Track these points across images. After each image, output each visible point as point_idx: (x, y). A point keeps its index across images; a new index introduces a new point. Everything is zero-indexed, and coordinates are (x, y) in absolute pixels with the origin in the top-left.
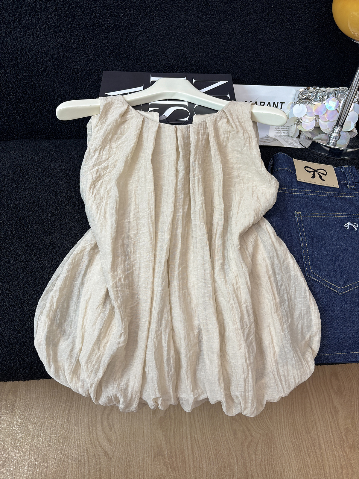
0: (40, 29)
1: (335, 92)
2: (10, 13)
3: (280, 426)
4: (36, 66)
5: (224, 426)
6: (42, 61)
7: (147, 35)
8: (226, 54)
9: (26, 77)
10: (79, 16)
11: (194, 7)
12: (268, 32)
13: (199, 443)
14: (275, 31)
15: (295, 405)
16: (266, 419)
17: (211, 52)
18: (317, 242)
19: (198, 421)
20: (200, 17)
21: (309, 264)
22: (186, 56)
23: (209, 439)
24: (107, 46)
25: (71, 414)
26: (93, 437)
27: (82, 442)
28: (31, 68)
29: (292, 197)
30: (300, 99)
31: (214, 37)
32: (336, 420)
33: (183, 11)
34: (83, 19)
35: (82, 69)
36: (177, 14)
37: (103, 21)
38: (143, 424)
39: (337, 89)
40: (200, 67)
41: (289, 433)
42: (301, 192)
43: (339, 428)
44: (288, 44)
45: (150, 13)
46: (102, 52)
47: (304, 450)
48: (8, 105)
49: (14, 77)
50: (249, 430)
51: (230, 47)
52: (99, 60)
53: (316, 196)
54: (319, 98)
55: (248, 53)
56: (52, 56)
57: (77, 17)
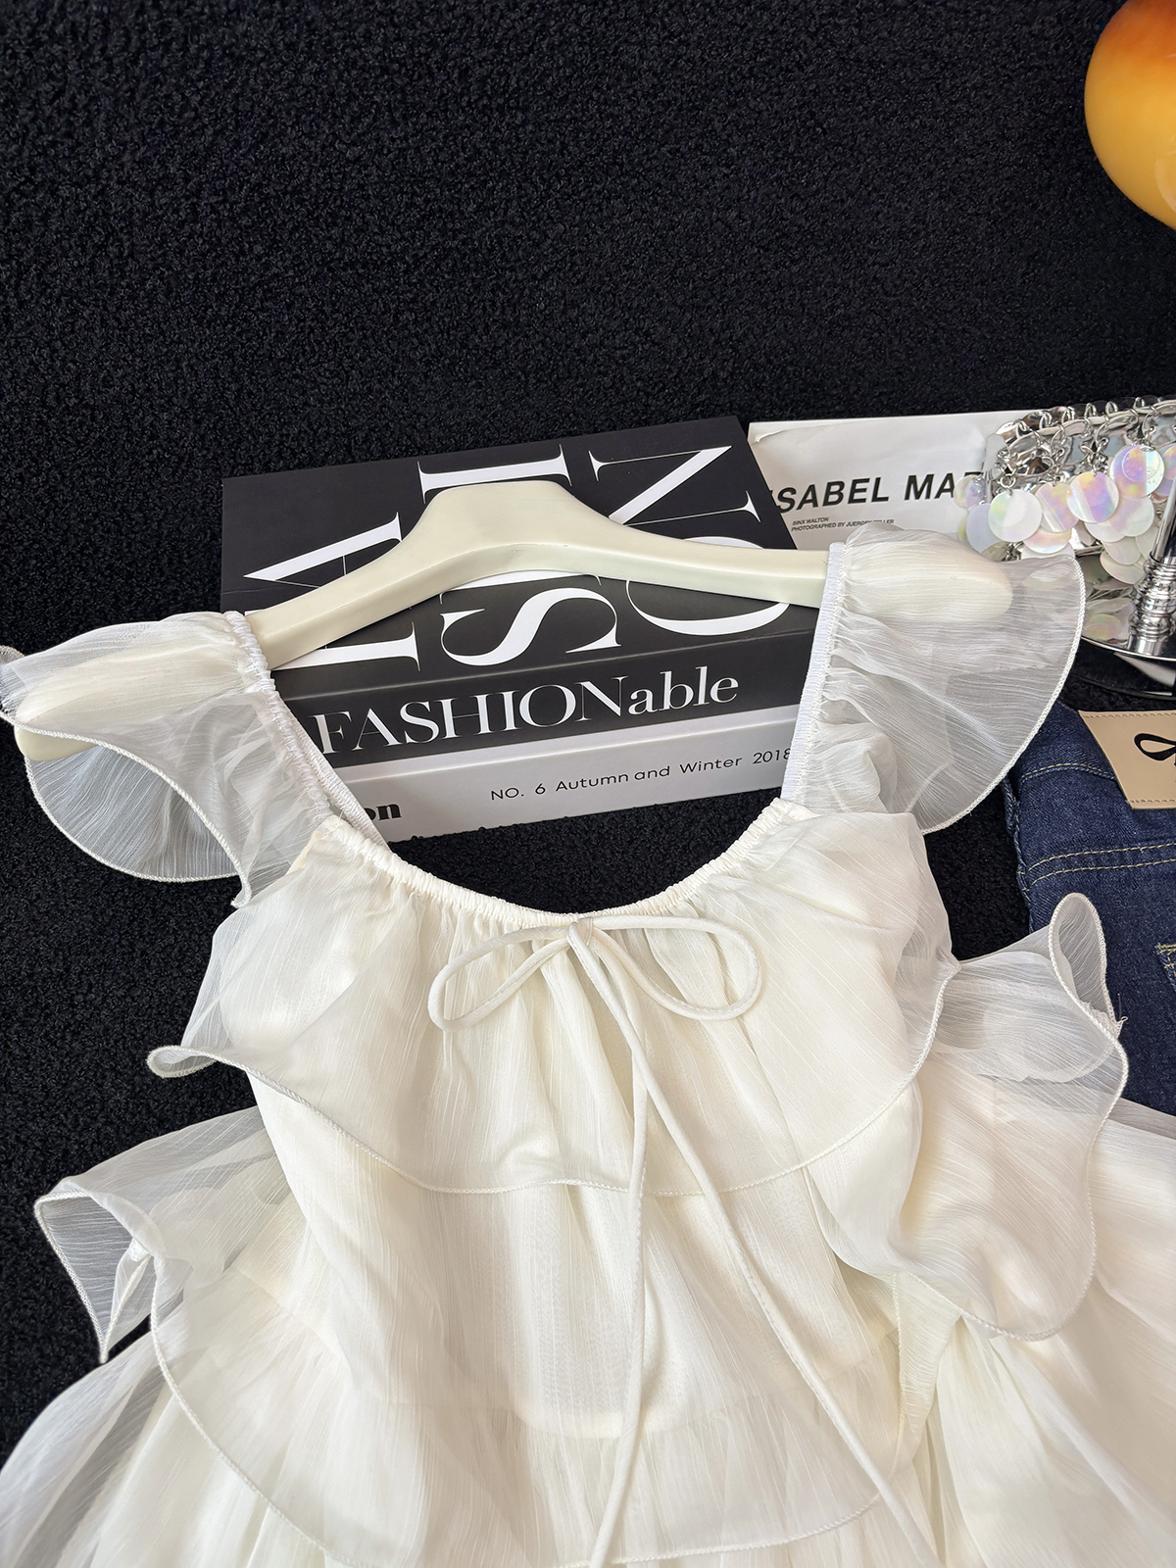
0: (132, 298)
4: (128, 446)
6: (151, 425)
7: (574, 276)
8: (888, 310)
9: (87, 492)
10: (296, 229)
11: (762, 146)
12: (1053, 208)
20: (786, 182)
22: (731, 337)
28: (108, 457)
31: (844, 251)
33: (718, 165)
34: (309, 241)
35: (315, 433)
36: (696, 181)
37: (397, 241)
40: (789, 369)
45: (588, 187)
46: (398, 362)
48: (21, 608)
49: (38, 499)
51: (906, 280)
52: (381, 393)
55: (977, 295)
56: (192, 401)
57: (285, 236)
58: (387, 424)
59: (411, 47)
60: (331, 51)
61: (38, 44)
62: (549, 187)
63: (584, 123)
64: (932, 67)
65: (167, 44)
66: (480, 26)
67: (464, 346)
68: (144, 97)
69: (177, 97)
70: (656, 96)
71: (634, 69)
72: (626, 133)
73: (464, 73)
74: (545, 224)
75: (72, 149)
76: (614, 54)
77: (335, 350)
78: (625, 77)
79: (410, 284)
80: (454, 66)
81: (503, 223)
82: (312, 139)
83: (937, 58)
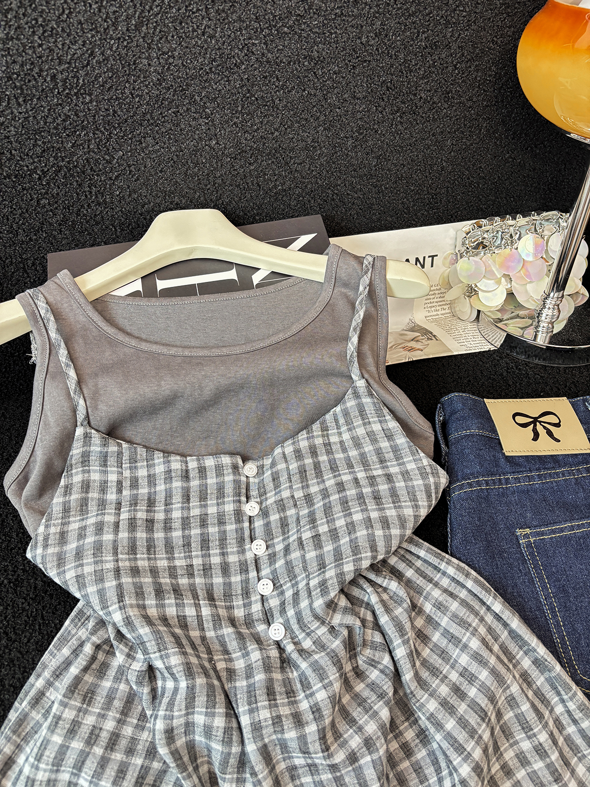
1: (533, 224)
7: (132, 177)
8: (306, 186)
11: (224, 107)
14: (400, 127)
17: (275, 187)
18: (576, 597)
20: (240, 126)
21: (570, 659)
24: (51, 210)
29: (503, 495)
30: (467, 248)
33: (201, 117)
35: (4, 262)
37: (32, 164)
39: (536, 217)
40: (257, 218)
42: (518, 480)
45: (132, 132)
46: (42, 224)
51: (313, 171)
53: (552, 482)
55: (352, 177)
58: (43, 256)
59: (22, 66)
62: (111, 133)
64: (310, 64)
66: (58, 54)
67: (78, 215)
70: (161, 84)
71: (147, 71)
72: (148, 104)
73: (54, 77)
74: (112, 152)
76: (134, 64)
77: (8, 219)
78: (142, 76)
79: (43, 185)
80: (47, 75)
81: (89, 152)
83: (312, 59)
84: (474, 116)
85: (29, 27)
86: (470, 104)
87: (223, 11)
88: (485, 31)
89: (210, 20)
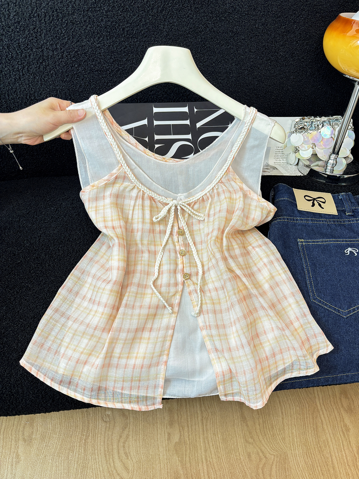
0: (48, 75)
1: (329, 121)
2: (19, 61)
3: (293, 446)
5: (239, 449)
10: (85, 62)
13: (214, 467)
15: (307, 425)
16: (279, 441)
18: (320, 268)
19: (213, 445)
21: (313, 290)
22: (186, 95)
23: (224, 462)
25: (88, 444)
26: (110, 465)
27: (100, 471)
29: (295, 225)
30: (296, 129)
32: (347, 438)
34: (88, 65)
37: (108, 66)
38: (159, 450)
39: (331, 118)
41: (302, 453)
42: (302, 220)
43: (351, 446)
44: (282, 79)
47: (318, 469)
50: (263, 452)
51: (228, 84)
53: (317, 223)
54: (315, 127)
55: (245, 89)
57: (82, 63)
59: (112, 23)
60: (94, 23)
61: (31, 18)
63: (151, 42)
65: (58, 19)
68: (53, 30)
69: (60, 31)
71: (162, 30)
73: (123, 29)
75: (36, 41)
76: (157, 27)
78: (160, 32)
79: (110, 76)
80: (121, 28)
81: (132, 64)
82: (89, 42)
83: (233, 32)
84: (304, 66)
85: (118, 7)
86: (303, 60)
87: (198, 8)
88: (312, 27)
89: (192, 11)
